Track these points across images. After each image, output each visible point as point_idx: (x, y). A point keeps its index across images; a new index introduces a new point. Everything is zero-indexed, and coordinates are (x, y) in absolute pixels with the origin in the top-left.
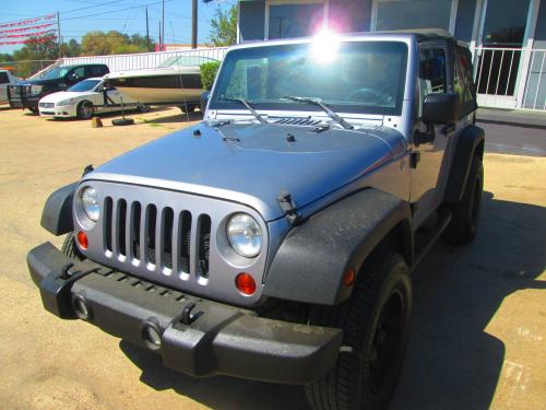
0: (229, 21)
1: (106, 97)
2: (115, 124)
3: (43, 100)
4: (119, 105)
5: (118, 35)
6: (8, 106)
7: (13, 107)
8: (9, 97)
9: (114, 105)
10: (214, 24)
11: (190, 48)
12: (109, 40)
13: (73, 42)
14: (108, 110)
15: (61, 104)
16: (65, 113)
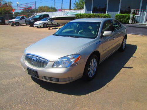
0: (78, 3)
1: (51, 22)
2: (53, 29)
3: (35, 23)
4: (54, 24)
5: (47, 7)
6: (25, 25)
7: (27, 25)
8: (26, 23)
9: (53, 24)
10: (74, 4)
11: (69, 10)
12: (45, 8)
13: (36, 9)
14: (52, 25)
15: (39, 24)
16: (40, 26)
